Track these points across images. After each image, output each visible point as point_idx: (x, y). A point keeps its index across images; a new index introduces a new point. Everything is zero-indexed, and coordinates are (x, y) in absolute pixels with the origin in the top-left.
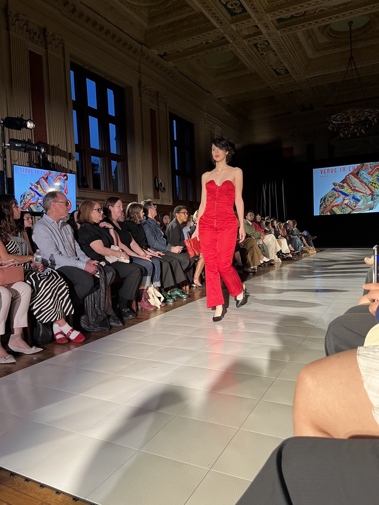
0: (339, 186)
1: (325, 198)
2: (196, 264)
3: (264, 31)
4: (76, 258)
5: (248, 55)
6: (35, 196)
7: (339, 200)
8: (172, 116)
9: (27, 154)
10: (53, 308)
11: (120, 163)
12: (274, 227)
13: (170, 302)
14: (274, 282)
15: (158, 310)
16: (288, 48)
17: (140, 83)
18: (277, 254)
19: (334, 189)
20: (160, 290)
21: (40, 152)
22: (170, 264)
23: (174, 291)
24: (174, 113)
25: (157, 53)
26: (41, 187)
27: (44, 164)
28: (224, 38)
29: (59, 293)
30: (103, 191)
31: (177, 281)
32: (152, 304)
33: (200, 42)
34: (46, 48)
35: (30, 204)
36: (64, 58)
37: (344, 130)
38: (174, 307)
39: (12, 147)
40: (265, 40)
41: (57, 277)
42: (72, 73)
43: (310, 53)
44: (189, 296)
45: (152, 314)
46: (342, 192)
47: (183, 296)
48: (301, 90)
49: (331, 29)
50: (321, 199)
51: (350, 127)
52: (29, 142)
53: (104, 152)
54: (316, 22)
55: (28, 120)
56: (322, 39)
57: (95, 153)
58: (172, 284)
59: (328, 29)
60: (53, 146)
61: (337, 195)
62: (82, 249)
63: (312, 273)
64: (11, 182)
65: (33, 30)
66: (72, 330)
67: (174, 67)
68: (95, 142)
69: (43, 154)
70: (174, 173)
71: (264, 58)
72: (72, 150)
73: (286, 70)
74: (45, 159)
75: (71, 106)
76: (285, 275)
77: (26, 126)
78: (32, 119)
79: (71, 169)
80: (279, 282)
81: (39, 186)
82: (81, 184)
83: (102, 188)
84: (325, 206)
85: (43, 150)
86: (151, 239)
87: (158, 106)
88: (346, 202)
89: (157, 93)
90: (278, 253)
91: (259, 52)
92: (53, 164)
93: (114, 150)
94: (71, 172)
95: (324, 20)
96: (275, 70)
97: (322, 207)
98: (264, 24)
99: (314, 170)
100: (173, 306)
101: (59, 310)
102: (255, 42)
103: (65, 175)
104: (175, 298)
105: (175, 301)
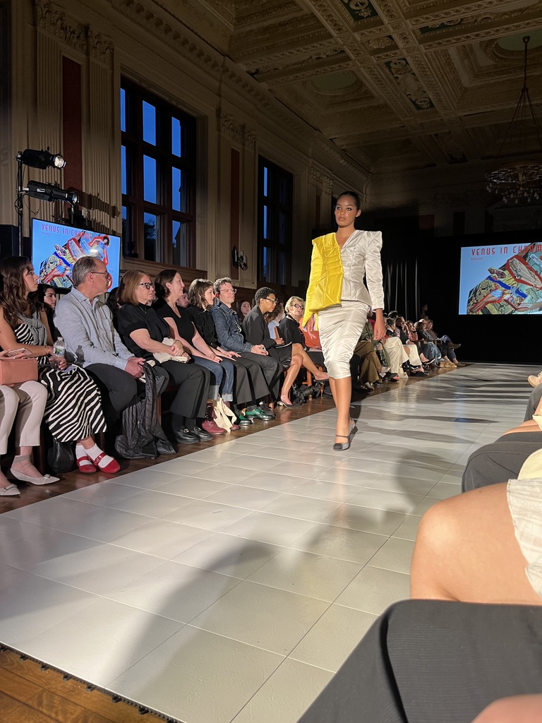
0: (498, 273)
1: (476, 291)
2: (285, 373)
3: (401, 44)
4: (114, 353)
5: (376, 78)
6: (60, 264)
7: (496, 295)
8: (263, 162)
9: (52, 204)
10: (77, 421)
11: (185, 225)
12: (400, 327)
13: (245, 424)
14: (396, 404)
15: (227, 434)
16: (435, 71)
17: (219, 111)
18: (403, 367)
19: (489, 278)
20: (232, 406)
21: (72, 201)
22: (247, 370)
23: (251, 410)
24: (267, 157)
25: (245, 69)
26: (70, 252)
27: (76, 221)
28: (343, 51)
29: (86, 401)
30: (158, 264)
31: (256, 395)
32: (220, 425)
33: (308, 57)
34: (88, 54)
35: (54, 276)
36: (113, 69)
37: (510, 194)
38: (249, 432)
39: (31, 193)
40: (402, 57)
41: (85, 378)
42: (123, 92)
43: (466, 80)
44: (273, 418)
45: (218, 440)
46: (501, 283)
47: (264, 417)
48: (450, 132)
49: (497, 47)
50: (471, 292)
51: (518, 189)
52: (57, 187)
53: (163, 209)
54: (477, 35)
55: (56, 156)
56: (485, 61)
57: (150, 208)
58: (249, 399)
59: (493, 46)
60: (90, 196)
61: (493, 286)
62: (123, 341)
63: (453, 396)
64: (28, 242)
65: (70, 28)
66: (103, 455)
67: (269, 90)
68: (150, 193)
69: (76, 206)
70: (261, 243)
71: (398, 84)
72: (117, 201)
73: (431, 102)
74: (78, 212)
75: (118, 139)
76: (413, 396)
77: (52, 164)
78: (62, 155)
79: (115, 230)
80: (403, 404)
81: (67, 251)
82: (127, 252)
83: (158, 260)
84: (475, 301)
85: (75, 200)
86: (223, 334)
87: (244, 145)
88: (506, 297)
89: (243, 127)
90: (404, 364)
91: (393, 74)
92: (89, 221)
93: (177, 205)
94: (114, 234)
95: (489, 33)
96: (414, 103)
97: (471, 303)
98: (402, 34)
99: (463, 249)
100: (248, 430)
101: (85, 425)
102: (387, 60)
103: (105, 238)
104: (252, 419)
105: (251, 423)
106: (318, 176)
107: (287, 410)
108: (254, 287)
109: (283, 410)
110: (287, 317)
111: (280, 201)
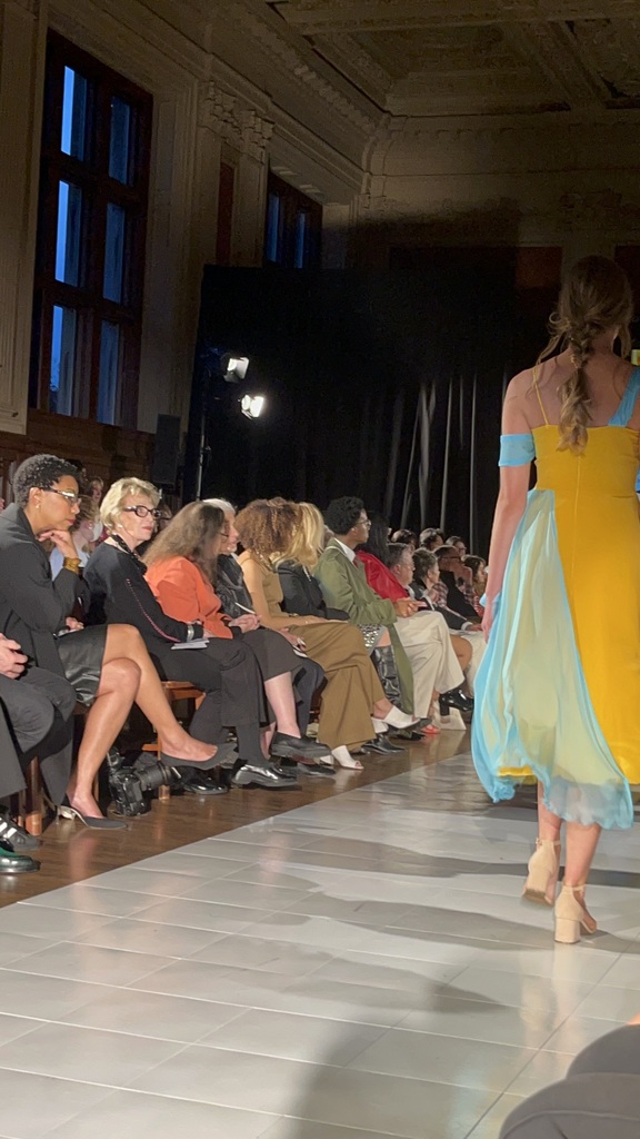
44: (34, 865)
47: (6, 861)
70: (46, 293)
90: (447, 696)
106: (230, 106)
107: (89, 834)
108: (18, 427)
109: (72, 834)
110: (110, 541)
111: (111, 175)
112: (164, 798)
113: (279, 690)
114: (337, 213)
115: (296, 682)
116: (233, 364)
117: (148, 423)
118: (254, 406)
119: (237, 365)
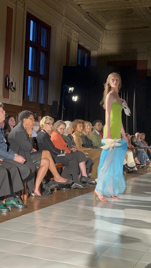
8: (30, 17)
13: (4, 212)
22: (8, 171)
23: (9, 200)
31: (14, 190)
38: (8, 218)
44: (26, 207)
47: (19, 206)
58: (8, 193)
70: (26, 73)
87: (16, 4)
104: (10, 208)
105: (9, 211)
106: (69, 29)
108: (20, 104)
109: (34, 199)
110: (42, 131)
111: (42, 45)
112: (55, 191)
113: (82, 165)
114: (94, 53)
115: (86, 163)
116: (70, 89)
117: (50, 103)
118: (75, 98)
119: (71, 89)
